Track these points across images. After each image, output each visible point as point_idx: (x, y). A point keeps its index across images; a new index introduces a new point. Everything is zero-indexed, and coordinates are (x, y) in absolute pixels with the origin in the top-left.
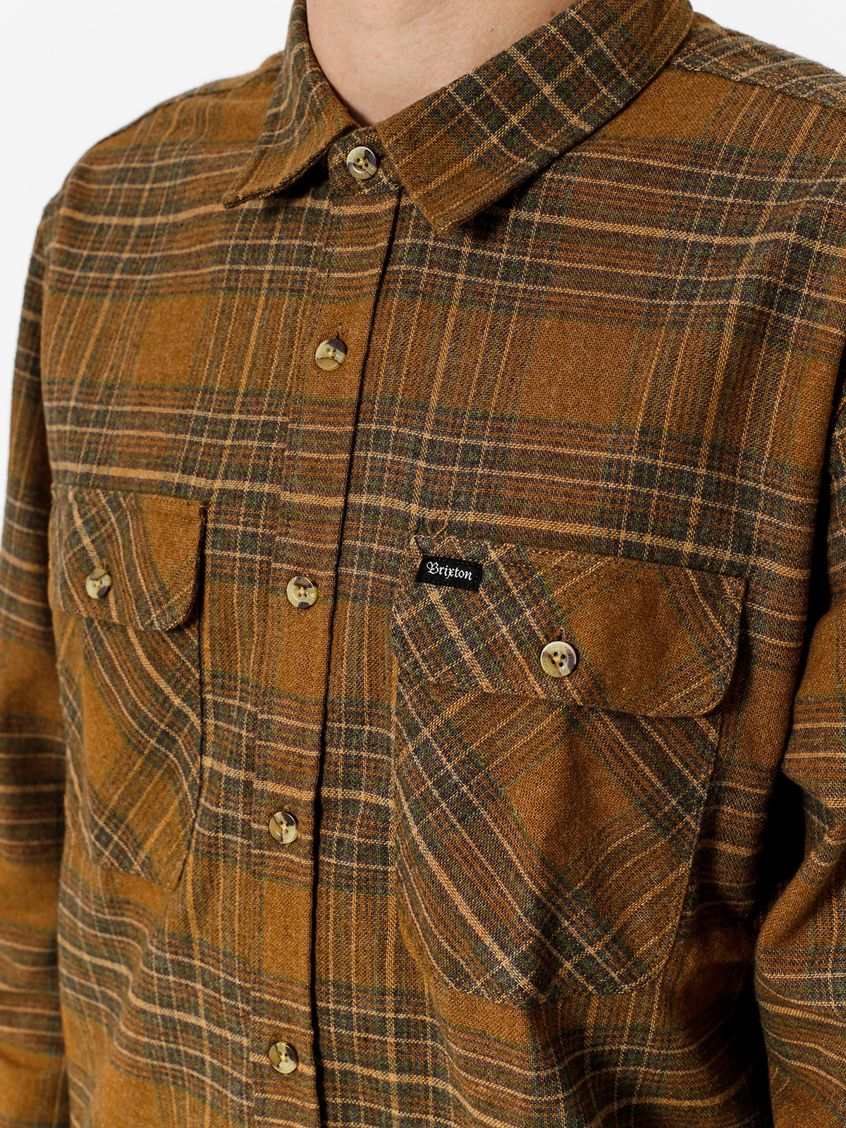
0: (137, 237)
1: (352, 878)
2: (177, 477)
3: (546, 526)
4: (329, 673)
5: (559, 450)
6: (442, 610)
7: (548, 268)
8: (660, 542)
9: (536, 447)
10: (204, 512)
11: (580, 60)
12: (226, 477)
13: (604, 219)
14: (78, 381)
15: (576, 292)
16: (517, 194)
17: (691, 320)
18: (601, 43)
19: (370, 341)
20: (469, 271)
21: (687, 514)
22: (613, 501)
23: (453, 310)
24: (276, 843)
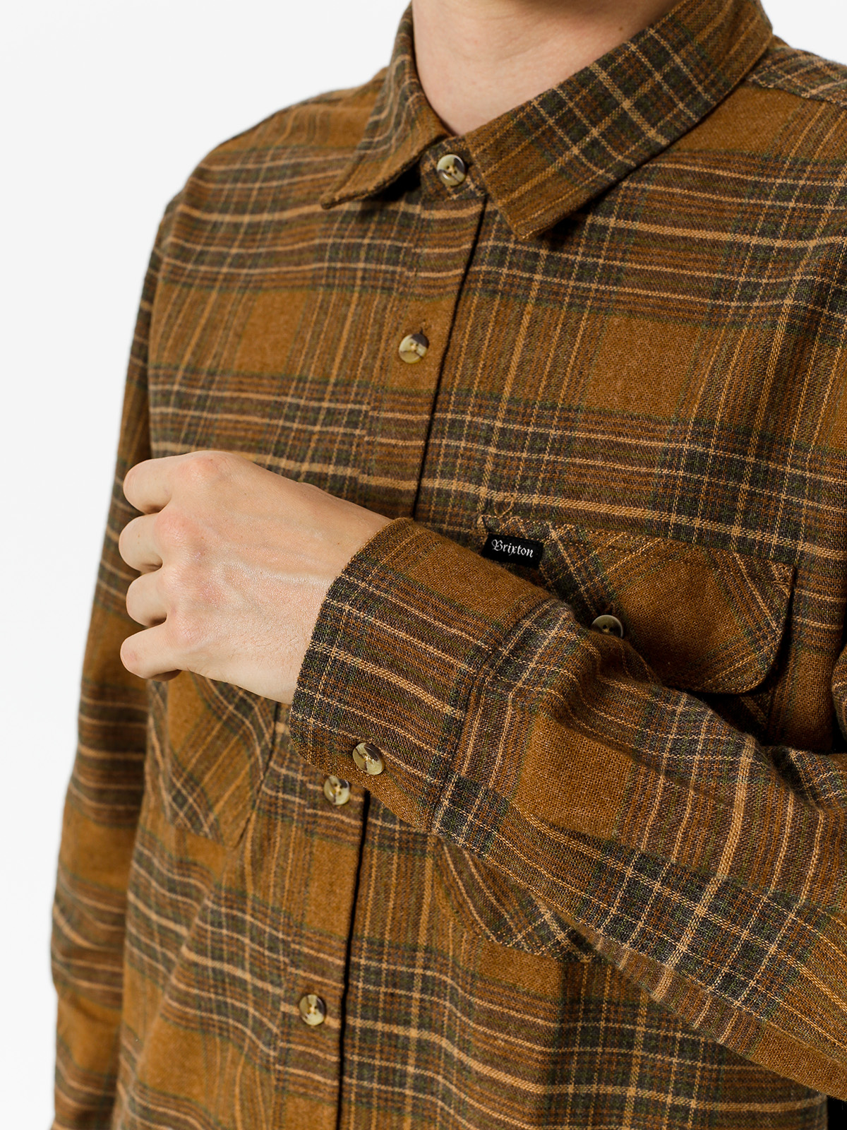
0: (246, 233)
1: (394, 839)
3: (604, 509)
5: (621, 440)
7: (620, 270)
8: (708, 525)
9: (599, 437)
11: (658, 77)
12: (313, 460)
14: (183, 366)
15: (644, 292)
16: (594, 203)
17: (749, 320)
18: (678, 60)
19: (450, 336)
20: (546, 272)
21: (735, 499)
22: (665, 485)
23: (529, 308)
24: (329, 804)
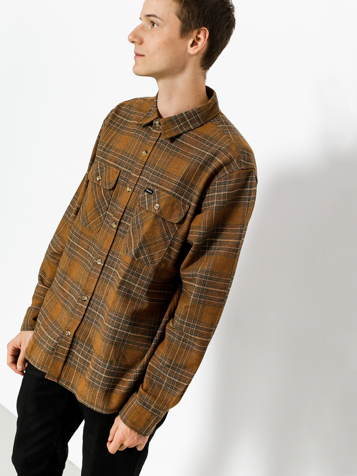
1: (121, 235)
2: (117, 165)
3: (164, 188)
4: (128, 202)
5: (170, 178)
6: (146, 196)
7: (179, 149)
8: (178, 195)
9: (167, 176)
10: (120, 172)
11: (194, 117)
12: (125, 168)
13: (189, 144)
14: (106, 143)
15: (181, 154)
16: (178, 136)
17: (194, 163)
19: (151, 153)
20: (168, 146)
21: (184, 192)
22: (174, 187)
23: (163, 152)
24: (112, 227)
